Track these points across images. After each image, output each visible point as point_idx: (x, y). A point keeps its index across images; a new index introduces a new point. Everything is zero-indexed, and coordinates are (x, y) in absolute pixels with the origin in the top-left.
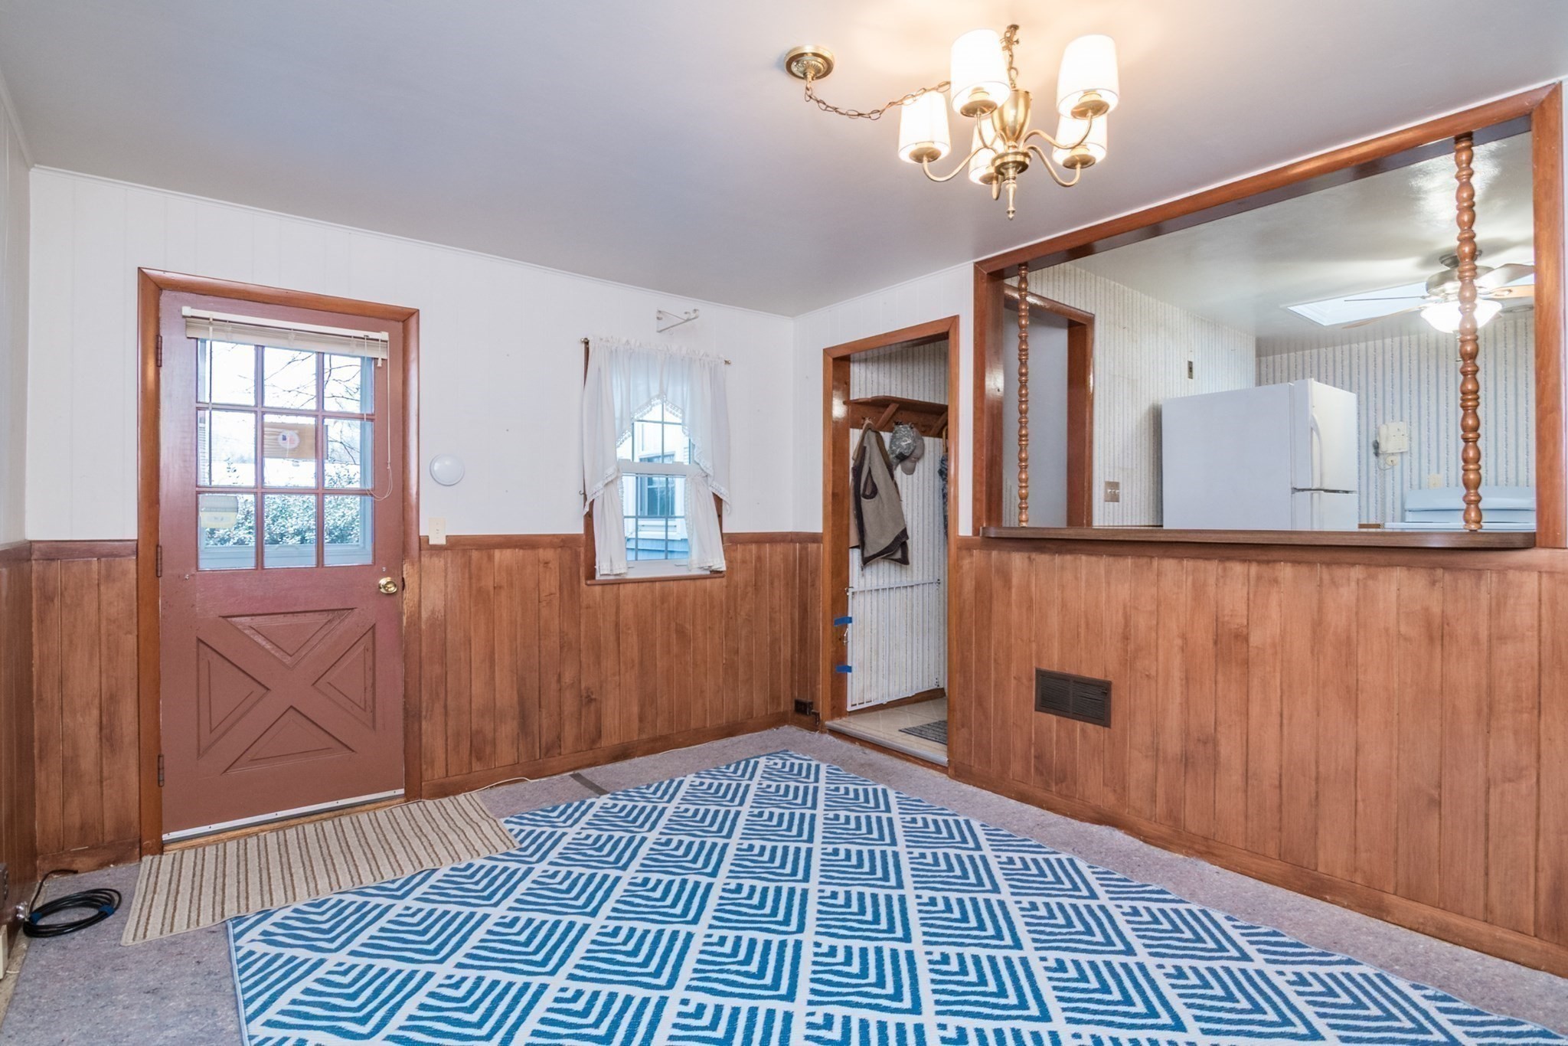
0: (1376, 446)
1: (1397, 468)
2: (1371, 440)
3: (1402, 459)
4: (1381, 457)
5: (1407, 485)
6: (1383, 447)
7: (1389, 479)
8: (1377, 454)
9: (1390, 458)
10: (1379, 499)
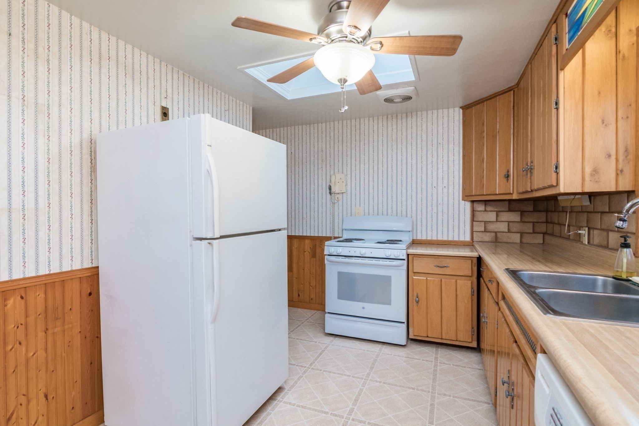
0: (330, 188)
1: (340, 202)
2: (328, 185)
3: (343, 197)
4: (333, 195)
5: (345, 213)
6: (333, 190)
7: (336, 208)
8: (330, 193)
9: (337, 196)
10: (331, 222)
